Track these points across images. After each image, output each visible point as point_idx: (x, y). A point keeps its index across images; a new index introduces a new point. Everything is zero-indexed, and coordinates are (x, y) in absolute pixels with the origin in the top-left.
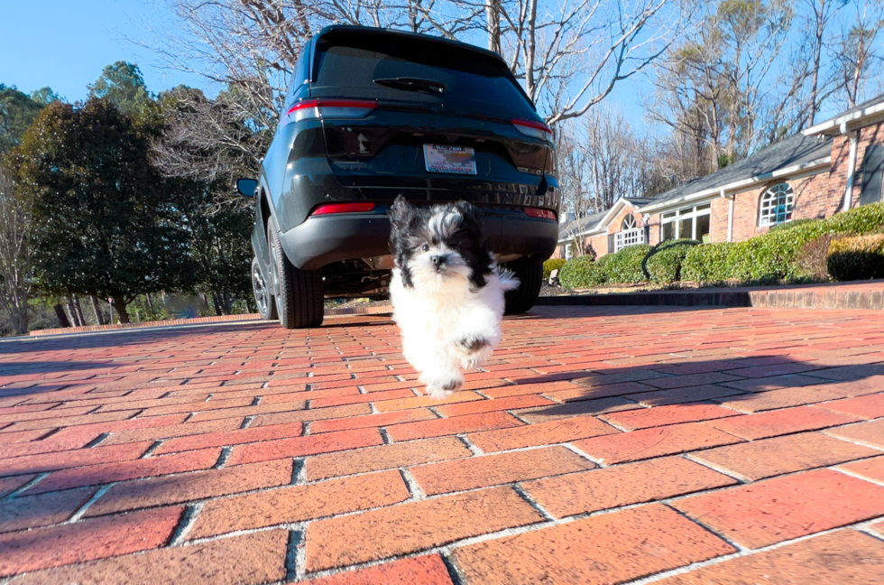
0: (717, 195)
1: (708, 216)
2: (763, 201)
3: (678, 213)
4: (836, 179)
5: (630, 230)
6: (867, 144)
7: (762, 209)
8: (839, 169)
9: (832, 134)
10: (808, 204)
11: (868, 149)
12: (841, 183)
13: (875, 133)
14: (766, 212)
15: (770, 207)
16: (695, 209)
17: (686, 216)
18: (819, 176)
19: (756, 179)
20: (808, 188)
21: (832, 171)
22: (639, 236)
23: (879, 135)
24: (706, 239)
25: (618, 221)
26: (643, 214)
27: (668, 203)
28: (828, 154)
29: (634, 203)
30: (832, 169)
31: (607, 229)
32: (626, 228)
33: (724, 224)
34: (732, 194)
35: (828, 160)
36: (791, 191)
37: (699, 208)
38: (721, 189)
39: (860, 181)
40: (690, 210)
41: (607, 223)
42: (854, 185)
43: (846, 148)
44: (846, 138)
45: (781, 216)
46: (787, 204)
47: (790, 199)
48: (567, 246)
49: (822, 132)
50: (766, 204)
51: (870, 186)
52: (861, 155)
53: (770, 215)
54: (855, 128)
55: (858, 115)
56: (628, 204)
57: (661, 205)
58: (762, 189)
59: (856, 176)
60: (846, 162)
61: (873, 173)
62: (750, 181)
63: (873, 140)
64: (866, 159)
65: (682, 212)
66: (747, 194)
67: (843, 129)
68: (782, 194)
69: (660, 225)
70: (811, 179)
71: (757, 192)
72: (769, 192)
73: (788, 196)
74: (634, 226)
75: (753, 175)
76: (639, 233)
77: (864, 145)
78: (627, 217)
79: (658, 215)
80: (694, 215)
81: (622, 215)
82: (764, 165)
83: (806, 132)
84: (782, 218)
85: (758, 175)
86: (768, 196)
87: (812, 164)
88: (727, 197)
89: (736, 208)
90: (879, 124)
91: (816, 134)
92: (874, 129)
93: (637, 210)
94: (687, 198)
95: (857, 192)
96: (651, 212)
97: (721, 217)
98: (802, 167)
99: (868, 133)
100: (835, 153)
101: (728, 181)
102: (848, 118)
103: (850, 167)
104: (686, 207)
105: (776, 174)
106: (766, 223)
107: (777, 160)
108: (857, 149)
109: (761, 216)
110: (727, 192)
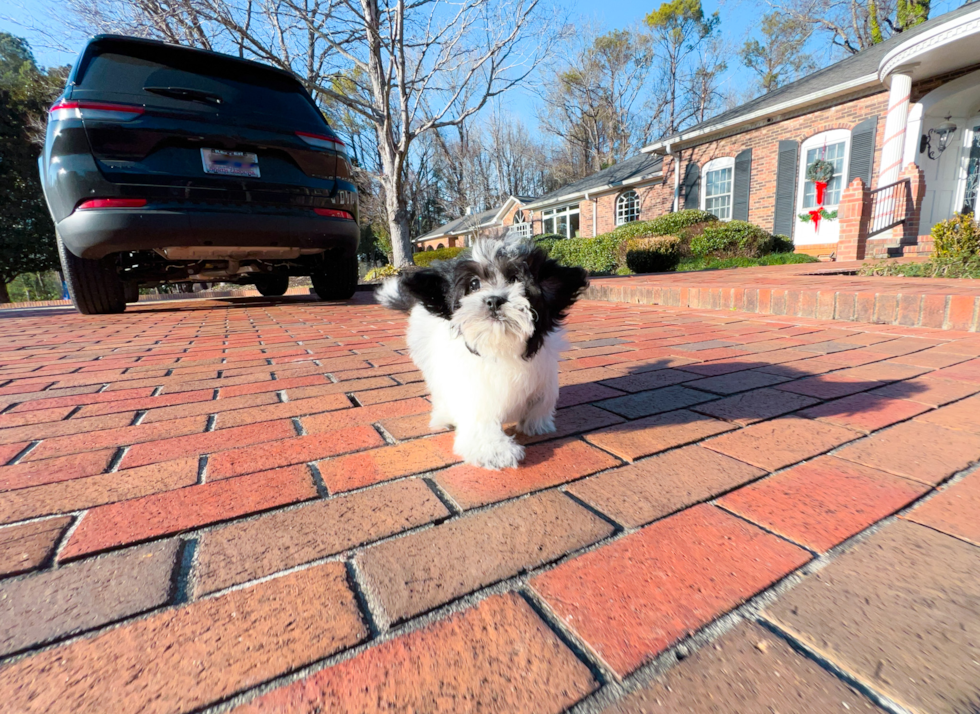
0: (583, 198)
1: (578, 215)
2: (618, 204)
3: (555, 211)
4: (667, 190)
5: (521, 224)
6: (686, 163)
7: (618, 211)
8: (669, 182)
9: (661, 152)
10: (649, 210)
11: (687, 166)
12: (671, 193)
13: (692, 155)
14: (621, 214)
15: (624, 210)
16: (568, 209)
17: (562, 214)
18: (657, 186)
19: (611, 186)
20: (650, 195)
21: (664, 183)
22: (528, 229)
23: (694, 157)
24: (579, 234)
25: (510, 216)
26: (530, 210)
27: (546, 202)
28: (661, 170)
29: (522, 201)
30: (664, 181)
31: (502, 222)
32: (518, 222)
33: (589, 223)
34: (595, 197)
35: (661, 174)
36: (637, 197)
37: (571, 208)
38: (586, 193)
39: (684, 192)
40: (564, 209)
41: (502, 217)
42: (680, 195)
43: (672, 166)
44: (672, 157)
45: (631, 215)
46: (635, 208)
47: (638, 203)
48: (470, 236)
49: (655, 151)
50: (621, 207)
51: (690, 197)
52: (683, 171)
53: (624, 216)
54: (678, 149)
55: (677, 140)
56: (518, 201)
57: (540, 204)
58: (617, 194)
59: (680, 187)
60: (673, 176)
61: (692, 186)
62: (606, 187)
63: (690, 160)
64: (687, 174)
65: (559, 211)
66: (605, 198)
67: (668, 150)
68: (632, 200)
69: (541, 221)
70: (651, 188)
71: (613, 197)
72: (622, 197)
73: (636, 201)
74: (524, 221)
75: (610, 183)
76: (528, 227)
77: (685, 163)
78: (518, 213)
79: (539, 212)
80: (568, 213)
81: (513, 211)
82: (619, 175)
83: (644, 150)
84: (632, 219)
85: (612, 183)
86: (622, 201)
87: (650, 177)
88: (590, 200)
89: (599, 209)
90: (694, 148)
91: (650, 153)
92: (689, 152)
93: (523, 207)
94: (561, 199)
95: (682, 201)
96: (535, 209)
97: (588, 216)
98: (643, 178)
99: (687, 154)
100: (665, 168)
101: (591, 186)
102: (671, 141)
103: (676, 180)
104: (561, 206)
105: (625, 183)
106: (621, 222)
107: (628, 171)
108: (680, 166)
109: (618, 217)
110: (590, 195)
